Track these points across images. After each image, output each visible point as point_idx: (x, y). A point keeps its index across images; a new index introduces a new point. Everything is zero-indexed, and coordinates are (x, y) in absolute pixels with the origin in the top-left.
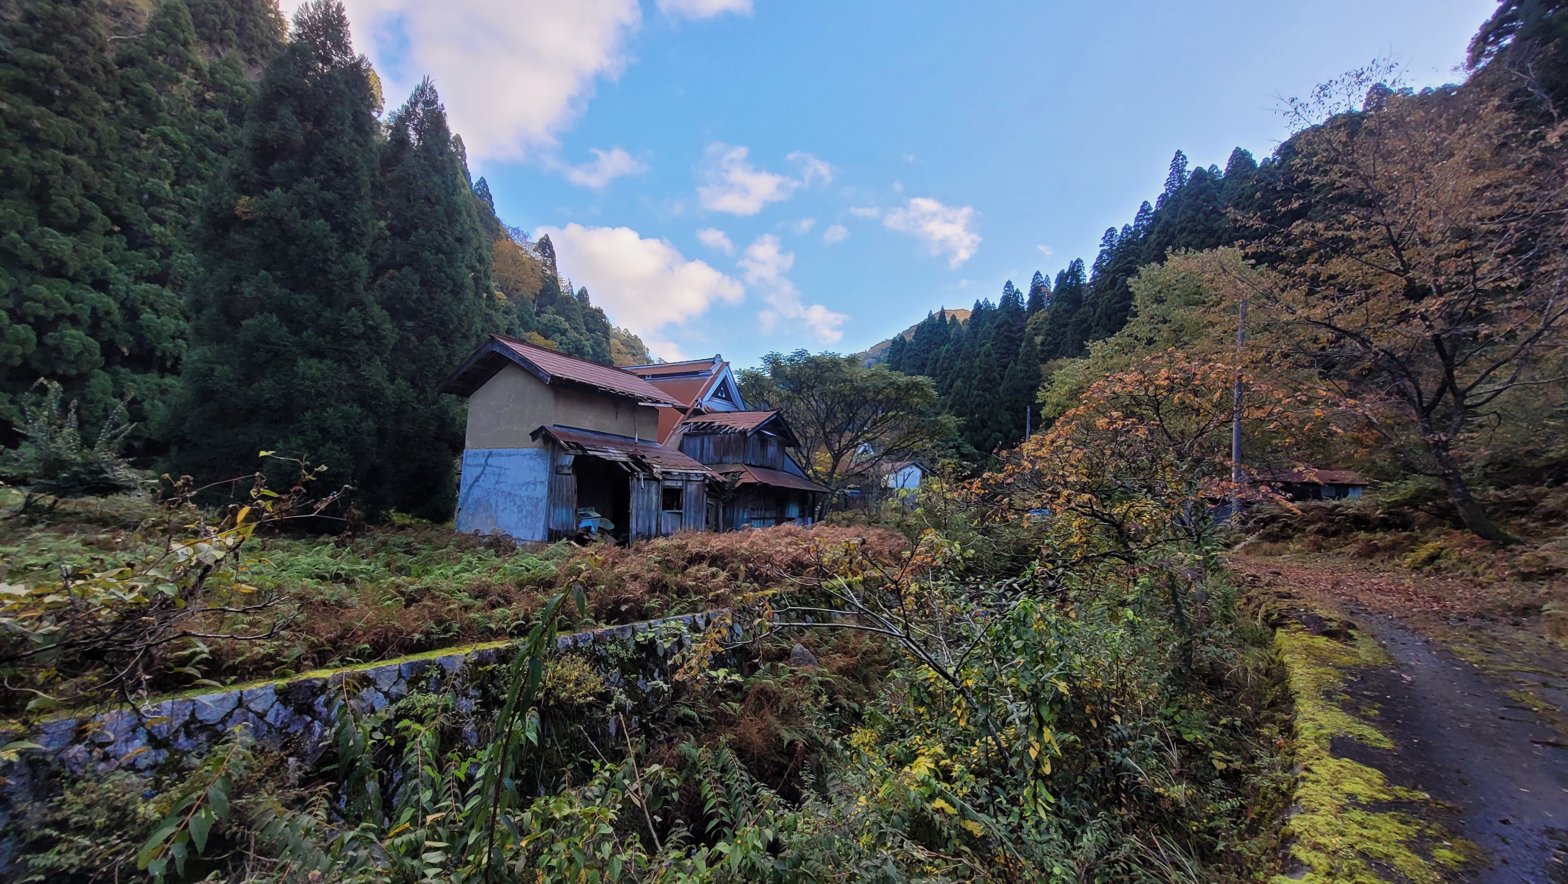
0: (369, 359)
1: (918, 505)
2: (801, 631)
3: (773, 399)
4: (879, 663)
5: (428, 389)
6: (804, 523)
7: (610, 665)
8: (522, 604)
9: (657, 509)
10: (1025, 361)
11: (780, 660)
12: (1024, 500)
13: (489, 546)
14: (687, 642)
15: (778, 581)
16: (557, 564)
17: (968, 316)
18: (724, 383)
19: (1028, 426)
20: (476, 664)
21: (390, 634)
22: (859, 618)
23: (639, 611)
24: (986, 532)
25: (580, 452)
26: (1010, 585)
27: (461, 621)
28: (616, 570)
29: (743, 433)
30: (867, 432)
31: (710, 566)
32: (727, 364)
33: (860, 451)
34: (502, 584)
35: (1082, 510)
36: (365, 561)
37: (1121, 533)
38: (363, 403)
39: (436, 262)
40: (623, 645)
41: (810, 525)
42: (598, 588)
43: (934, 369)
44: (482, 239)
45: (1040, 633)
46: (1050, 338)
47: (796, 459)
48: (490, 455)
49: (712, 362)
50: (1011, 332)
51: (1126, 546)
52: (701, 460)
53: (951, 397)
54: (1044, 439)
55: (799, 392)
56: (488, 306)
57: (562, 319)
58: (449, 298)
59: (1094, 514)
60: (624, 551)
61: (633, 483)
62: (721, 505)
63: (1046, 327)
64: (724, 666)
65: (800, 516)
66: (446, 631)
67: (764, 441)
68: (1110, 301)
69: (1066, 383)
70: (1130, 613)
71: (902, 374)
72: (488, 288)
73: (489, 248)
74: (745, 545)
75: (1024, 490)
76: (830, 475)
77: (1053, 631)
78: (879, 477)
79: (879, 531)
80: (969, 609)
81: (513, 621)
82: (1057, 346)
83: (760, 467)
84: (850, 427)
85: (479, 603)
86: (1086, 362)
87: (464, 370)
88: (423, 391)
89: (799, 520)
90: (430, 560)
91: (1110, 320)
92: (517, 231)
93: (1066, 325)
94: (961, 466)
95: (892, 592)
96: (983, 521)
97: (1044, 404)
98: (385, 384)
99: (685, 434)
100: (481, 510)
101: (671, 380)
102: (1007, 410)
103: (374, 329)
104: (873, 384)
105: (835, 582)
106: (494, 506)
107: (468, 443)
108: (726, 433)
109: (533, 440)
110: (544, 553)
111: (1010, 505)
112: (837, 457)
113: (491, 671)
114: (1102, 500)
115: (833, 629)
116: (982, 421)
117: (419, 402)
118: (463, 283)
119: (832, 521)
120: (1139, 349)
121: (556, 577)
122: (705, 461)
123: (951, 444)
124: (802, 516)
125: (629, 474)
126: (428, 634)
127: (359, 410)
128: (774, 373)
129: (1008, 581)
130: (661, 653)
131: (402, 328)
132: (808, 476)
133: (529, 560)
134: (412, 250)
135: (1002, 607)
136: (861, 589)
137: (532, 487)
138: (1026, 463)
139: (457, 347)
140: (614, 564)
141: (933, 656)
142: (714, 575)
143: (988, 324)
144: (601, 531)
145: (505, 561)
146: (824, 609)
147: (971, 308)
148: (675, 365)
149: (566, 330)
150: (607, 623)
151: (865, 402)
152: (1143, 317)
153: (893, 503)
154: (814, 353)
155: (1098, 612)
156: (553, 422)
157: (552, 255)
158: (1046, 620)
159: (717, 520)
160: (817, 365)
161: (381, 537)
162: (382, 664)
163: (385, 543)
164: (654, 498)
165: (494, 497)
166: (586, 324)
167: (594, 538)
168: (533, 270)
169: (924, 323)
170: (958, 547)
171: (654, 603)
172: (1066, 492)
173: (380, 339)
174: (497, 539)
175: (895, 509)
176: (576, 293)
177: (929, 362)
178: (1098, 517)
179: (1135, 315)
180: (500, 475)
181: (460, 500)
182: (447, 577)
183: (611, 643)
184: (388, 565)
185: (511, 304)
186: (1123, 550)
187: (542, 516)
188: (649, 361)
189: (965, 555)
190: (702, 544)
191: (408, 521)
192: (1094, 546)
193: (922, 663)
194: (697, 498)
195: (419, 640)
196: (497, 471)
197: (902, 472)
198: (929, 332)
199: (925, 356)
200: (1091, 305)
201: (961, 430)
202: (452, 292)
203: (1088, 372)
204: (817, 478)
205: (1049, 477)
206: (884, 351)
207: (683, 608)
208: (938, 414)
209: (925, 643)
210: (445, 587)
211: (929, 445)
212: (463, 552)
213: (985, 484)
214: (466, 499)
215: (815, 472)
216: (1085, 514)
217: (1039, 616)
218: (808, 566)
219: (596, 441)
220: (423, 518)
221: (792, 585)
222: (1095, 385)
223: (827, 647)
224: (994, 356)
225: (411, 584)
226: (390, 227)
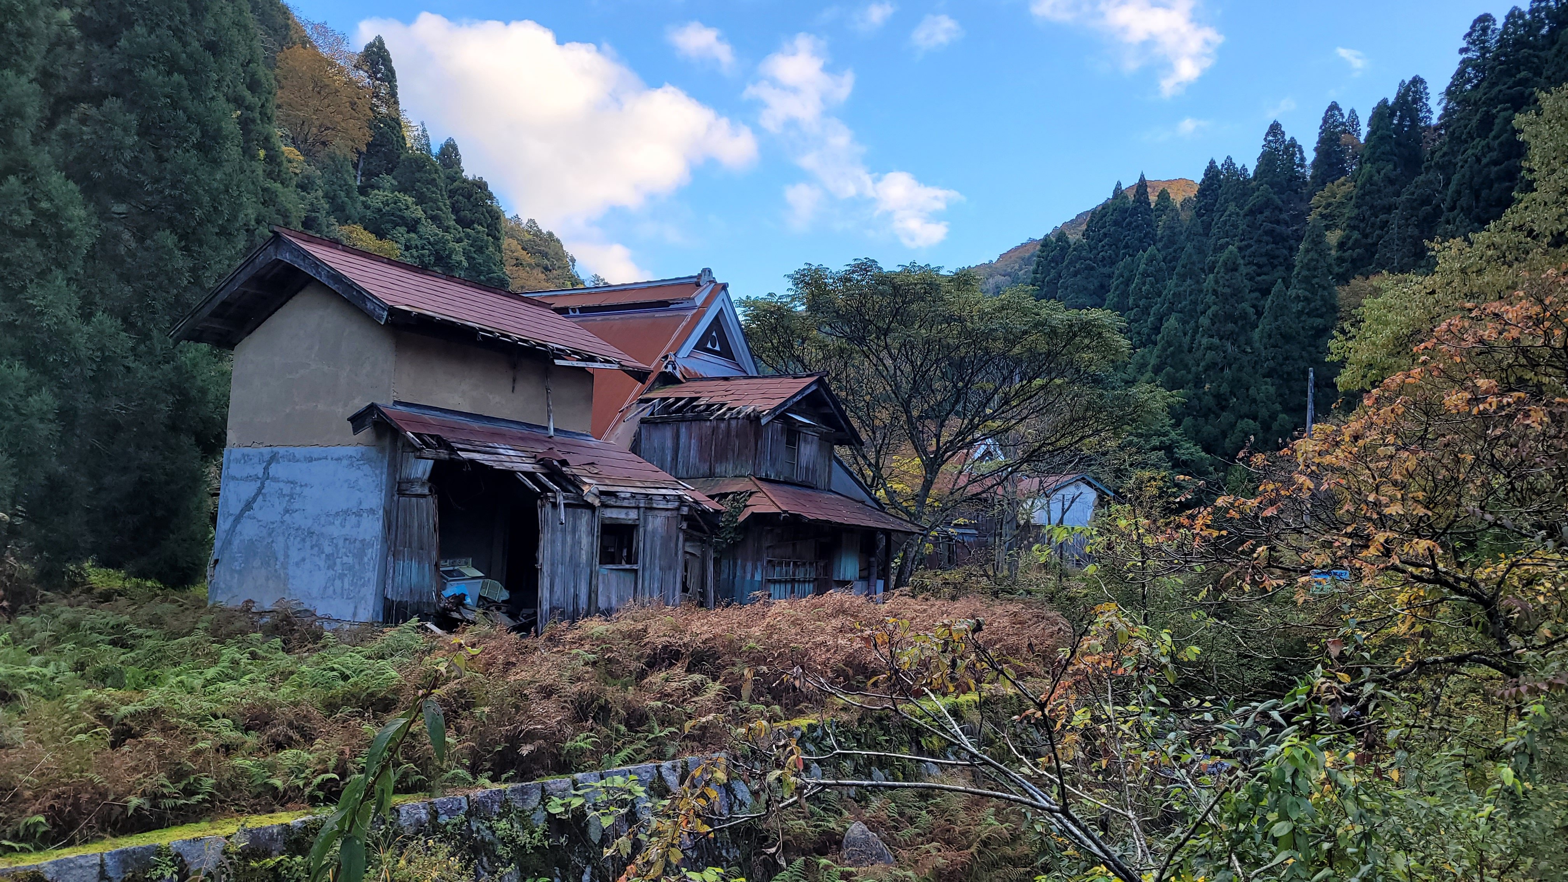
0: (42, 275)
1: (1090, 558)
2: (862, 798)
3: (811, 354)
4: (1014, 862)
5: (155, 333)
6: (870, 593)
7: (499, 858)
8: (333, 742)
9: (591, 564)
10: (1307, 280)
11: (823, 853)
12: (1298, 550)
13: (272, 631)
14: (646, 816)
15: (819, 701)
16: (400, 668)
17: (1192, 193)
18: (718, 322)
19: (1310, 406)
20: (246, 855)
21: (85, 797)
22: (974, 774)
23: (555, 757)
24: (1223, 611)
25: (443, 454)
26: (1265, 714)
27: (219, 774)
28: (512, 678)
29: (754, 419)
30: (993, 418)
31: (689, 671)
32: (724, 287)
33: (977, 455)
34: (296, 704)
35: (1416, 572)
36: (37, 659)
37: (1492, 616)
38: (31, 359)
39: (168, 90)
40: (525, 820)
41: (880, 594)
42: (477, 712)
43: (1125, 295)
44: (256, 44)
45: (1327, 809)
46: (1356, 235)
47: (854, 469)
48: (273, 458)
49: (695, 283)
50: (1278, 222)
51: (1503, 642)
52: (674, 469)
53: (1156, 352)
54: (1339, 432)
55: (862, 341)
56: (269, 175)
57: (410, 200)
58: (193, 159)
59: (1438, 579)
60: (528, 641)
61: (545, 513)
62: (712, 554)
63: (1349, 212)
64: (716, 864)
65: (861, 578)
66: (189, 792)
67: (793, 434)
68: (1478, 160)
69: (1386, 324)
70: (1507, 773)
71: (1061, 306)
72: (267, 139)
73: (271, 63)
74: (756, 631)
75: (1300, 532)
76: (920, 498)
77: (1350, 805)
78: (1015, 503)
79: (1012, 608)
80: (1186, 758)
81: (316, 773)
82: (1371, 250)
83: (786, 483)
84: (959, 407)
85: (252, 740)
86: (1428, 281)
87: (224, 296)
88: (145, 336)
89: (859, 585)
90: (159, 658)
91: (1477, 198)
92: (322, 29)
93: (1389, 209)
94: (1177, 485)
95: (1037, 725)
96: (1218, 591)
97: (1342, 363)
98: (73, 324)
99: (643, 421)
100: (257, 563)
101: (616, 318)
102: (1268, 375)
103: (53, 217)
104: (1005, 327)
105: (926, 705)
106: (281, 558)
107: (231, 436)
108: (721, 418)
109: (356, 430)
110: (376, 646)
111: (1272, 562)
112: (933, 465)
113: (274, 869)
114: (1456, 553)
115: (925, 794)
116: (1218, 396)
117: (137, 357)
118: (220, 129)
119: (924, 588)
120: (1536, 254)
121: (397, 691)
122: (682, 472)
123: (1155, 441)
124: (865, 577)
125: (537, 496)
126: (155, 797)
127: (24, 373)
128: (814, 306)
129: (1261, 707)
130: (595, 836)
131: (104, 214)
132: (877, 501)
133: (346, 659)
134: (120, 66)
135: (1248, 756)
136: (975, 716)
137: (353, 519)
138: (1302, 479)
139: (209, 252)
140: (508, 665)
141: (1116, 851)
142: (697, 689)
143: (1232, 207)
144: (484, 602)
145: (301, 660)
146: (905, 754)
147: (1198, 177)
148: (624, 289)
149: (417, 221)
150: (494, 779)
151: (987, 358)
152: (1544, 191)
153: (1040, 554)
154: (889, 265)
155: (1443, 771)
156: (394, 396)
157: (390, 76)
158: (1337, 784)
159: (703, 584)
160: (896, 288)
161: (67, 614)
162: (68, 853)
163: (74, 626)
164: (585, 541)
165: (281, 539)
166: (455, 210)
167: (470, 617)
168: (353, 104)
169: (1105, 206)
170: (1168, 639)
171: (582, 741)
172: (1381, 537)
173: (64, 236)
174: (287, 618)
175: (1045, 565)
176: (435, 149)
177: (1114, 283)
178: (1445, 584)
179: (1529, 187)
180: (291, 496)
181: (217, 544)
182: (191, 691)
183: (501, 816)
184: (80, 667)
185: (313, 171)
186: (1498, 651)
187: (372, 576)
188: (575, 281)
189: (1181, 655)
190: (675, 629)
191: (117, 584)
192: (1441, 642)
193: (1094, 863)
194: (666, 540)
195: (138, 809)
196: (287, 490)
197: (1059, 495)
198: (1116, 223)
199: (1107, 270)
200: (1441, 167)
201: (1177, 415)
202: (199, 147)
203: (1431, 299)
204: (894, 504)
205: (1348, 506)
206: (1027, 261)
207: (638, 751)
208: (1130, 383)
209: (1104, 826)
210: (187, 709)
211: (1112, 444)
212: (222, 642)
213: (1220, 519)
214: (228, 543)
215: (890, 493)
216: (1420, 579)
217: (1323, 775)
218: (875, 673)
219: (472, 432)
220: (147, 578)
221: (845, 709)
222: (1444, 326)
223: (911, 831)
224: (1243, 270)
225: (124, 703)
226: (80, 21)
